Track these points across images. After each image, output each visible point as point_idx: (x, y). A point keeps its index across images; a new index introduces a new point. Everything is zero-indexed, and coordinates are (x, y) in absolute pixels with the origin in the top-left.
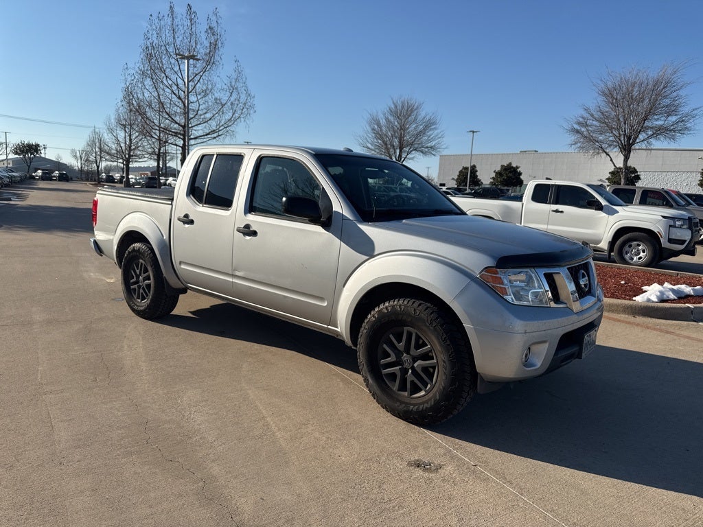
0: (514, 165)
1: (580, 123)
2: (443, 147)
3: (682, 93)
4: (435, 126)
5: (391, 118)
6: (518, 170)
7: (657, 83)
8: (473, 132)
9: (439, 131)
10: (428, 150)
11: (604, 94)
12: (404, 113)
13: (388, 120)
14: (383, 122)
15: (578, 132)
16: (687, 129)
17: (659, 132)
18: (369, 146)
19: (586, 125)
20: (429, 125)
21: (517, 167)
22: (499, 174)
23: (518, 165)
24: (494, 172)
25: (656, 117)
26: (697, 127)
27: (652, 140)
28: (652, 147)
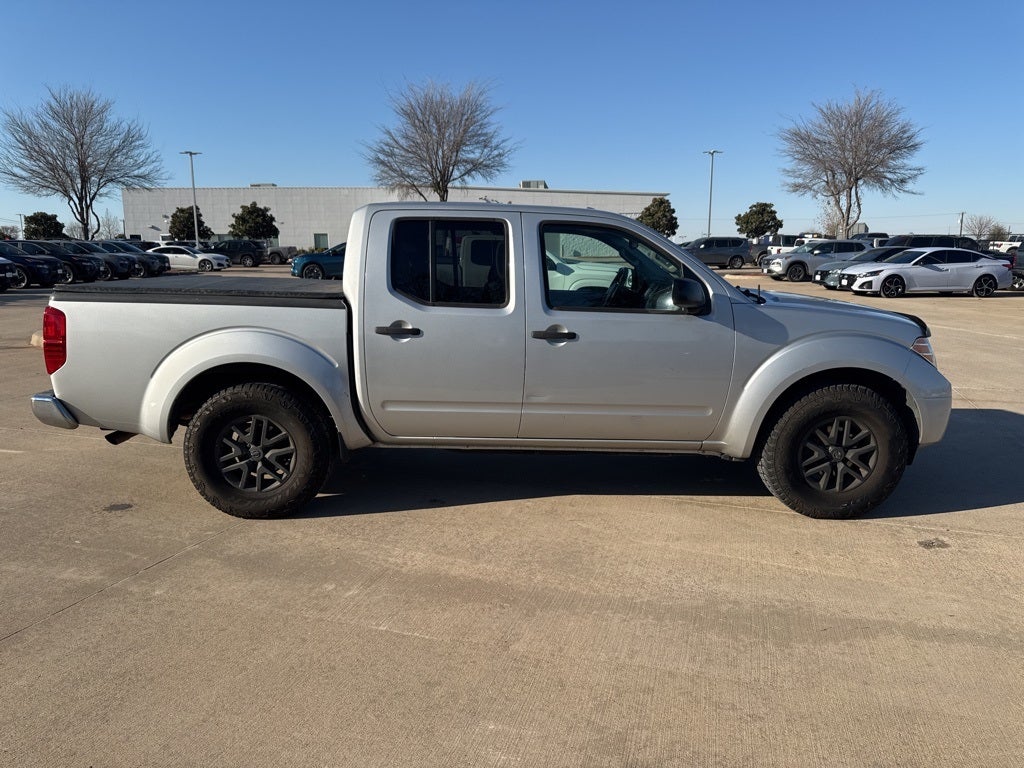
0: (261, 206)
1: (382, 151)
2: (164, 177)
3: (492, 119)
4: (140, 142)
5: (55, 125)
6: (269, 213)
7: (464, 102)
8: (191, 154)
9: (150, 150)
10: (136, 182)
11: (406, 113)
12: (79, 118)
13: (46, 126)
14: (38, 130)
15: (382, 163)
16: (502, 165)
17: (476, 167)
18: (17, 171)
19: (392, 155)
20: (130, 141)
21: (266, 210)
22: (240, 219)
23: (267, 206)
24: (233, 216)
25: (468, 148)
26: (511, 163)
27: (466, 177)
28: (469, 186)
